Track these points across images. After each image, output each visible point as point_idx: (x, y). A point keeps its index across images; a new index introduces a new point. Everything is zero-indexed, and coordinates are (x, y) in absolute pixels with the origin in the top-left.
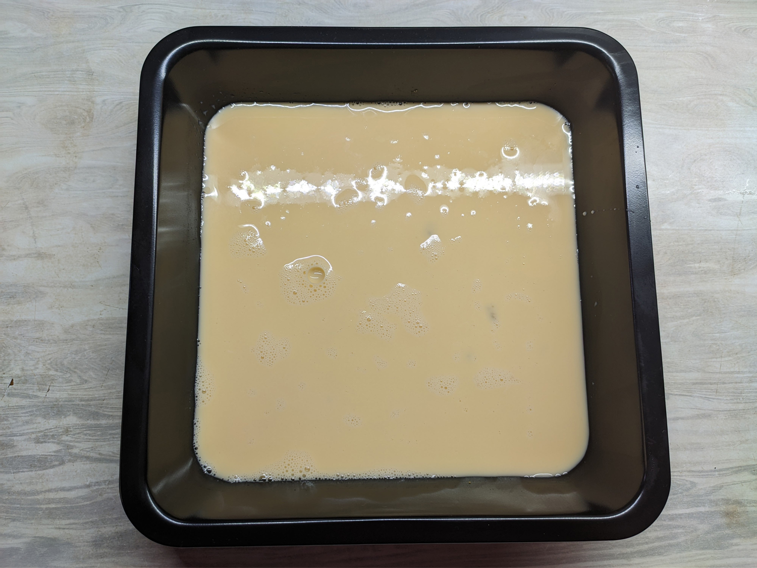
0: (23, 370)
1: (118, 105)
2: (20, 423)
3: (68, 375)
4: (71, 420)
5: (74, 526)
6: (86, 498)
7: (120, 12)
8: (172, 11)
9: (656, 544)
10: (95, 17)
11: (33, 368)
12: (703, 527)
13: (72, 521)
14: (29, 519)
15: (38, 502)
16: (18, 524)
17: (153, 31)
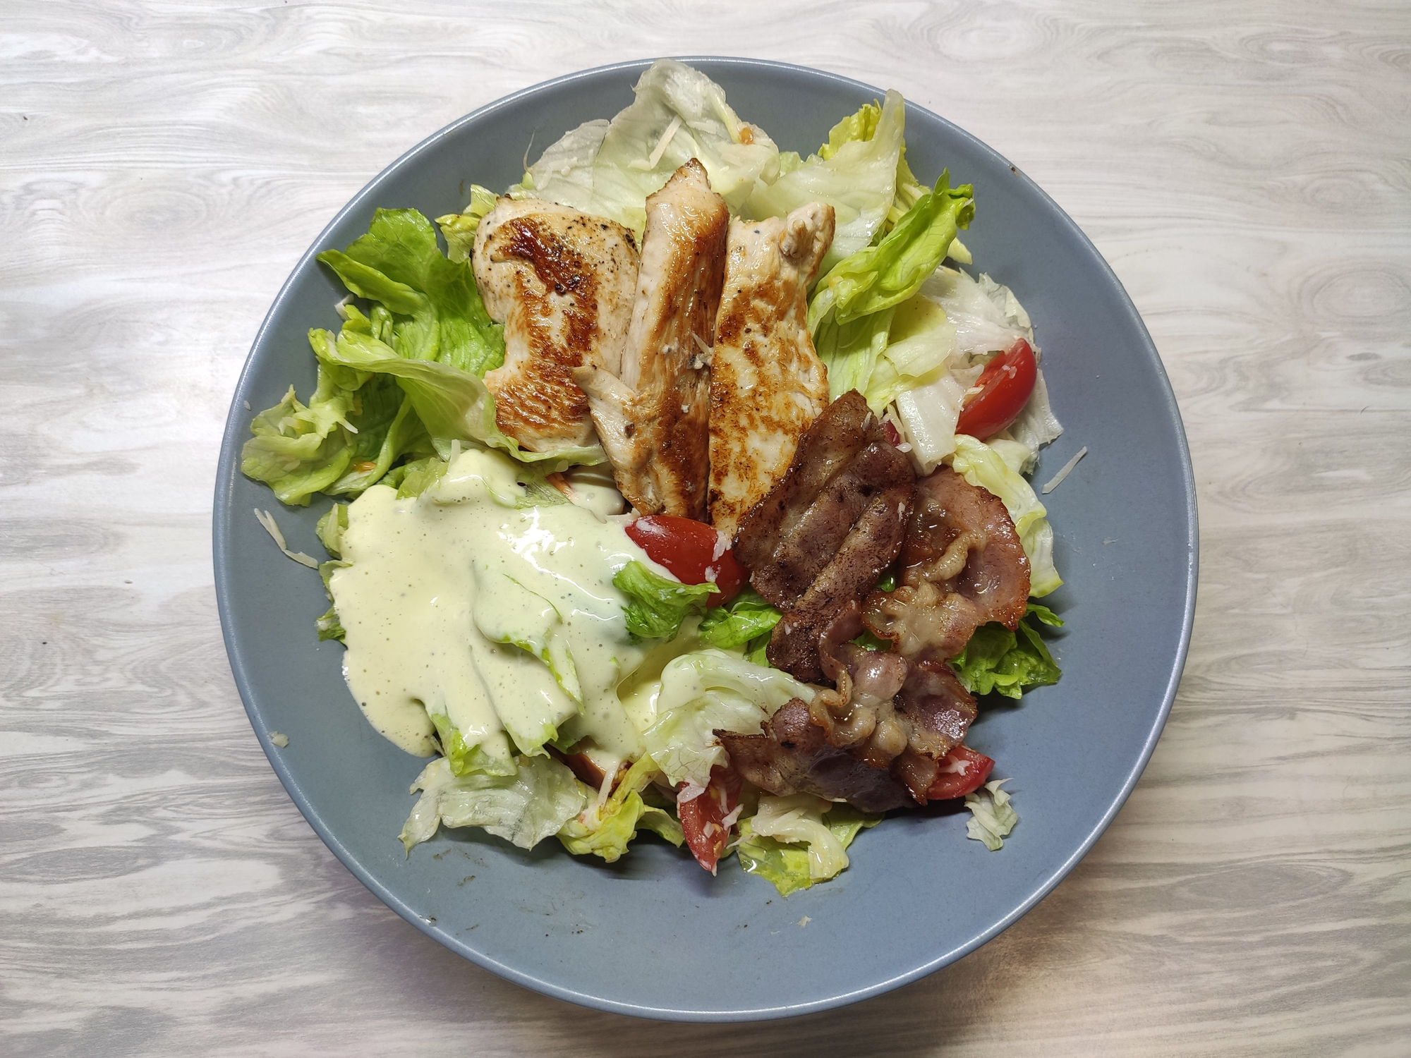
0: (79, 683)
1: (261, 187)
2: (73, 786)
3: (169, 692)
4: (175, 779)
5: (177, 984)
6: (202, 929)
7: (265, 19)
8: (361, 18)
9: (1283, 990)
10: (217, 27)
11: (96, 680)
12: (1369, 956)
13: (175, 974)
14: (92, 973)
15: (108, 939)
16: (67, 982)
17: (329, 54)
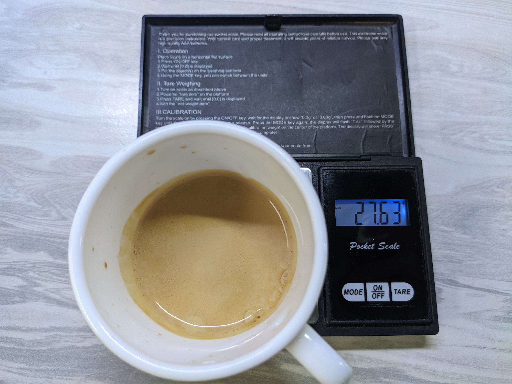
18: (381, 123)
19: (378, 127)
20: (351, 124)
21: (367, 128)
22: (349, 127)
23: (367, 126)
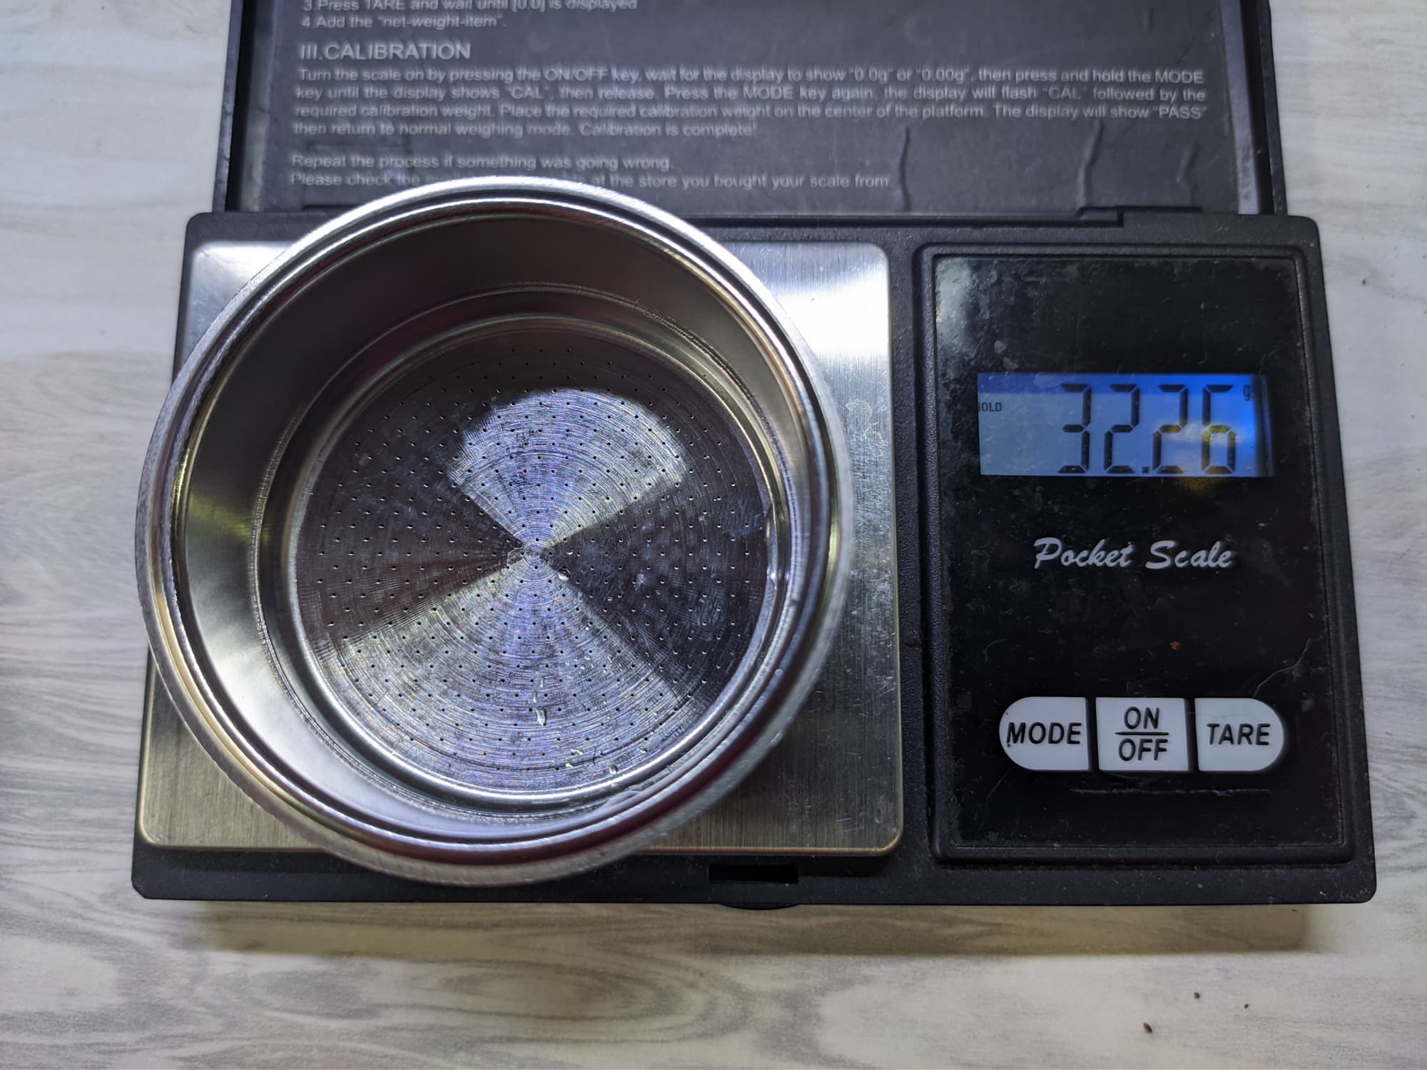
18: (1157, 101)
19: (1146, 116)
20: (1044, 99)
21: (1102, 119)
22: (1033, 110)
23: (1102, 111)
